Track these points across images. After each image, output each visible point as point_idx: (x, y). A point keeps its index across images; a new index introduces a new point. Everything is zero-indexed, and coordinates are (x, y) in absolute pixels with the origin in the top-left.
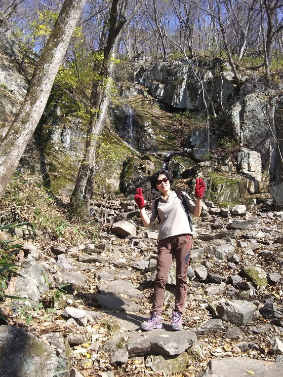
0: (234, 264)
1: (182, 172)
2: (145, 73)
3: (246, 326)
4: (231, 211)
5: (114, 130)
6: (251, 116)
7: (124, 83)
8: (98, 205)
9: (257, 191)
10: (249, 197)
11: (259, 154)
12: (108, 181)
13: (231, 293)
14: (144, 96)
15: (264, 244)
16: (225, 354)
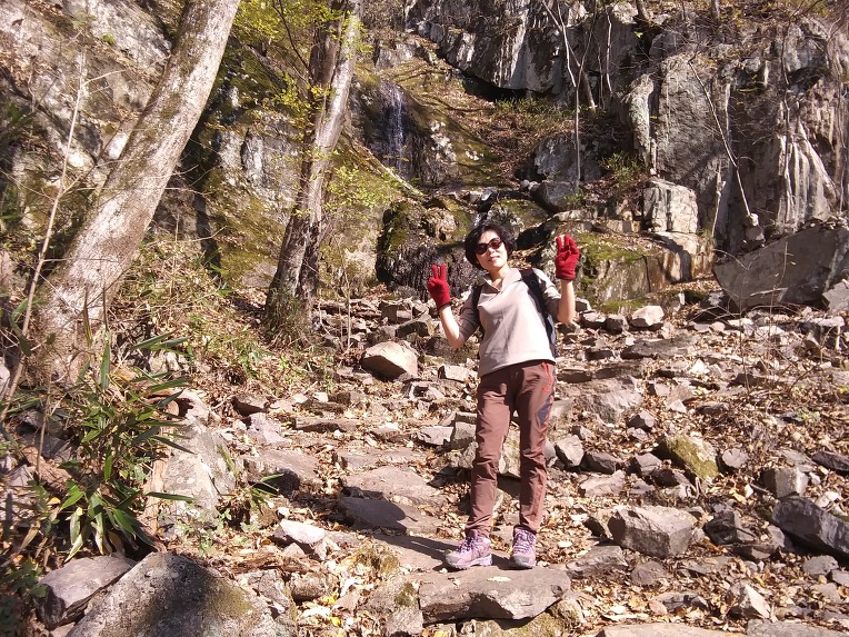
0: (643, 432)
1: (517, 234)
2: (429, 9)
3: (676, 559)
4: (629, 320)
5: (360, 140)
6: (675, 106)
7: (383, 32)
8: (331, 310)
9: (687, 276)
10: (669, 288)
11: (693, 194)
12: (349, 256)
13: (637, 492)
14: (428, 61)
15: (709, 389)
16: (634, 616)
